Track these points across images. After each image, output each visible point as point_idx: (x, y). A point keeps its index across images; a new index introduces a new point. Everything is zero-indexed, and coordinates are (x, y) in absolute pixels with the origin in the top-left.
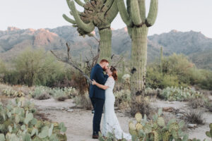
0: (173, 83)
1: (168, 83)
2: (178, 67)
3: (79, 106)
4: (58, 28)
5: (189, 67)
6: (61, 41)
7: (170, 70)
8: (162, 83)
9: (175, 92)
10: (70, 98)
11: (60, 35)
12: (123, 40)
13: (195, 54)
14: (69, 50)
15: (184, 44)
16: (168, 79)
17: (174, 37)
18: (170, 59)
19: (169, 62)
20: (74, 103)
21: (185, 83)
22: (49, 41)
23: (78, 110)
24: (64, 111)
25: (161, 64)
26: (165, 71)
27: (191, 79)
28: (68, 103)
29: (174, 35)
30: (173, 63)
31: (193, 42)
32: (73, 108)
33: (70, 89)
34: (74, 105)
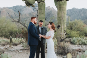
0: (76, 35)
1: (73, 35)
2: (78, 26)
3: (25, 48)
4: (14, 7)
5: (84, 26)
6: (15, 14)
7: (74, 28)
8: (70, 35)
9: (80, 40)
10: (20, 44)
11: (15, 11)
12: (48, 13)
13: (85, 20)
14: (20, 15)
15: (79, 15)
16: (73, 33)
17: (74, 11)
18: (73, 23)
19: (73, 24)
20: (22, 47)
21: (82, 35)
22: (8, 14)
23: (26, 51)
24: (17, 52)
25: (69, 25)
26: (71, 29)
27: (85, 33)
28: (19, 47)
29: (74, 10)
30: (75, 25)
31: (84, 14)
32: (22, 50)
33: (20, 39)
34: (23, 48)
